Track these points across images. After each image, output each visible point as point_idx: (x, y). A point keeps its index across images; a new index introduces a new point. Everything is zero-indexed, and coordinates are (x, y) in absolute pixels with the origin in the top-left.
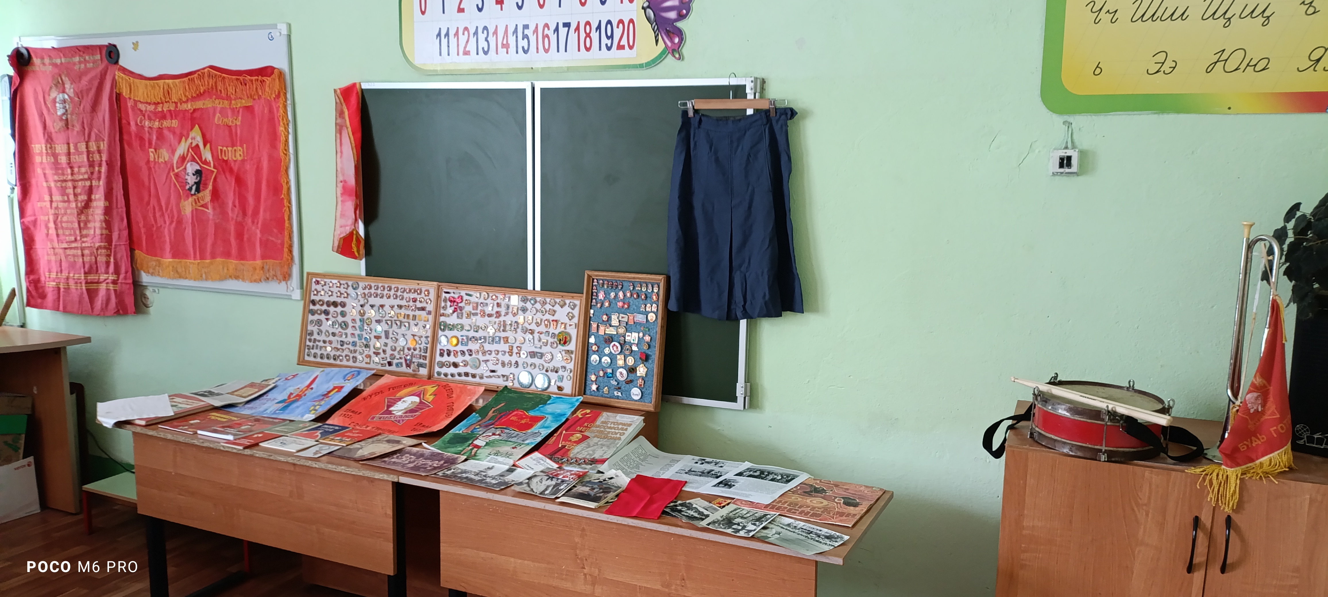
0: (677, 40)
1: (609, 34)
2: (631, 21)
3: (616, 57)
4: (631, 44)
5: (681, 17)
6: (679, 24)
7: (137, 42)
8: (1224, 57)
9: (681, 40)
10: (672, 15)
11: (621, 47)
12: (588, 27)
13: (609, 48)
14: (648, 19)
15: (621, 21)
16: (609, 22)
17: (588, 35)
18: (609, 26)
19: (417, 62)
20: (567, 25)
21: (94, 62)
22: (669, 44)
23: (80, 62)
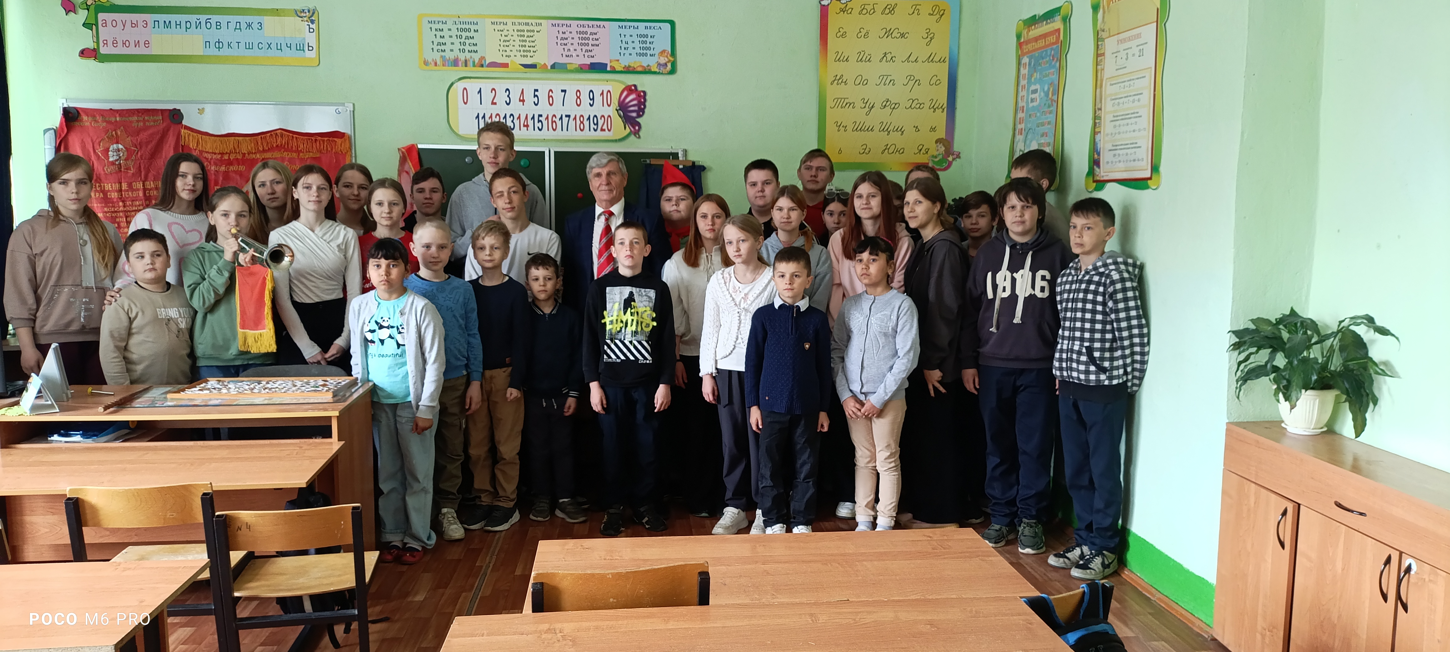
0: (637, 128)
1: (595, 122)
2: (609, 116)
3: (599, 134)
4: (609, 128)
5: (639, 116)
6: (638, 120)
7: (203, 109)
8: (888, 147)
9: (640, 127)
10: (634, 115)
11: (602, 130)
12: (582, 118)
13: (595, 130)
14: (620, 116)
15: (603, 116)
16: (595, 116)
17: (582, 122)
18: (595, 119)
19: (460, 133)
20: (568, 116)
21: (154, 121)
22: (632, 129)
23: (138, 121)
